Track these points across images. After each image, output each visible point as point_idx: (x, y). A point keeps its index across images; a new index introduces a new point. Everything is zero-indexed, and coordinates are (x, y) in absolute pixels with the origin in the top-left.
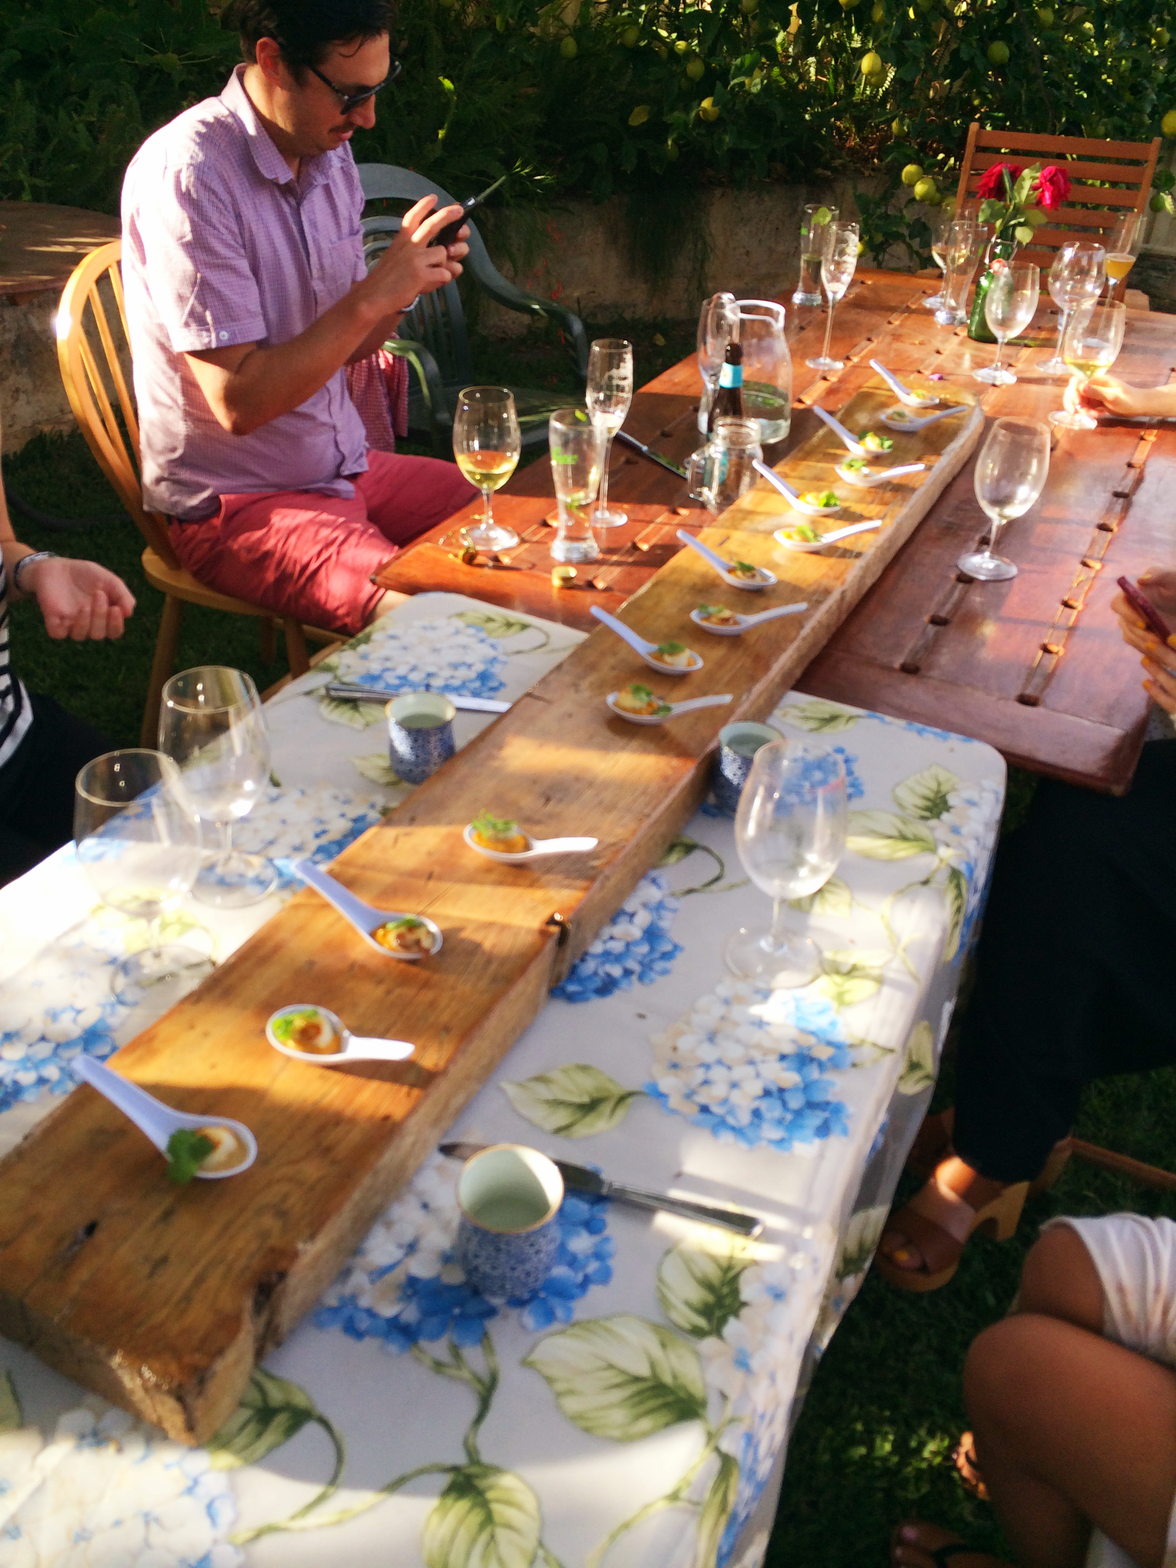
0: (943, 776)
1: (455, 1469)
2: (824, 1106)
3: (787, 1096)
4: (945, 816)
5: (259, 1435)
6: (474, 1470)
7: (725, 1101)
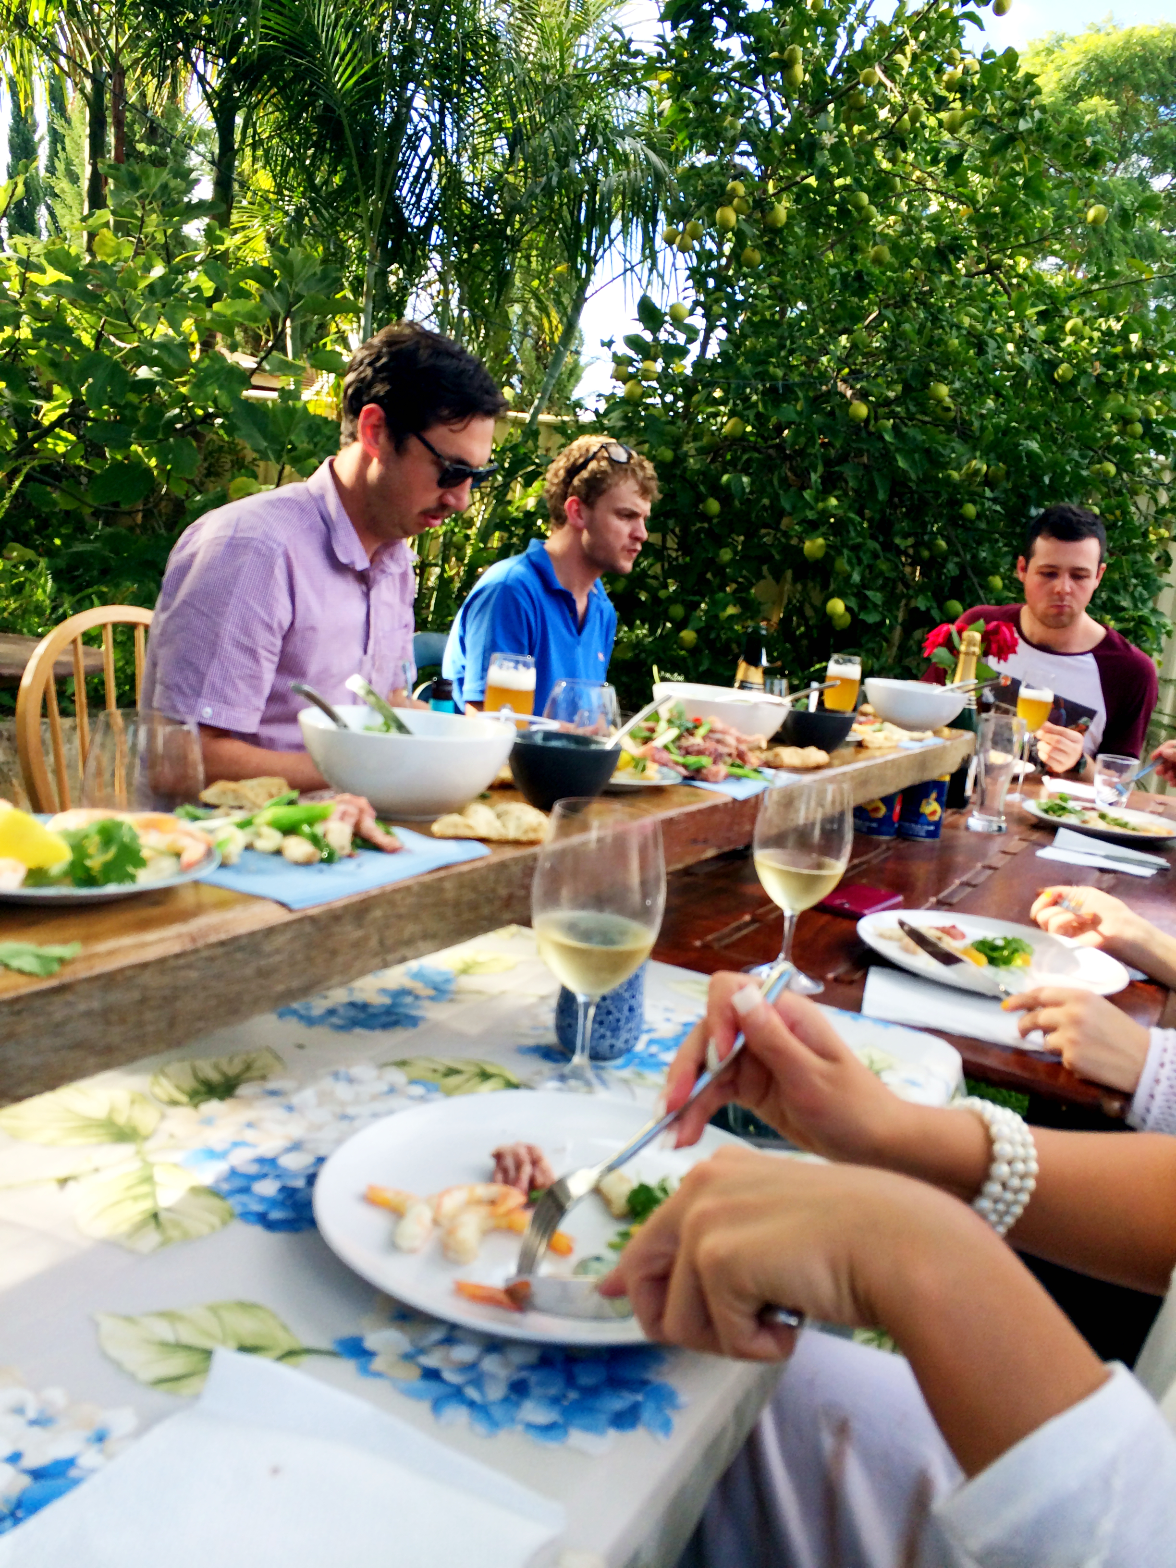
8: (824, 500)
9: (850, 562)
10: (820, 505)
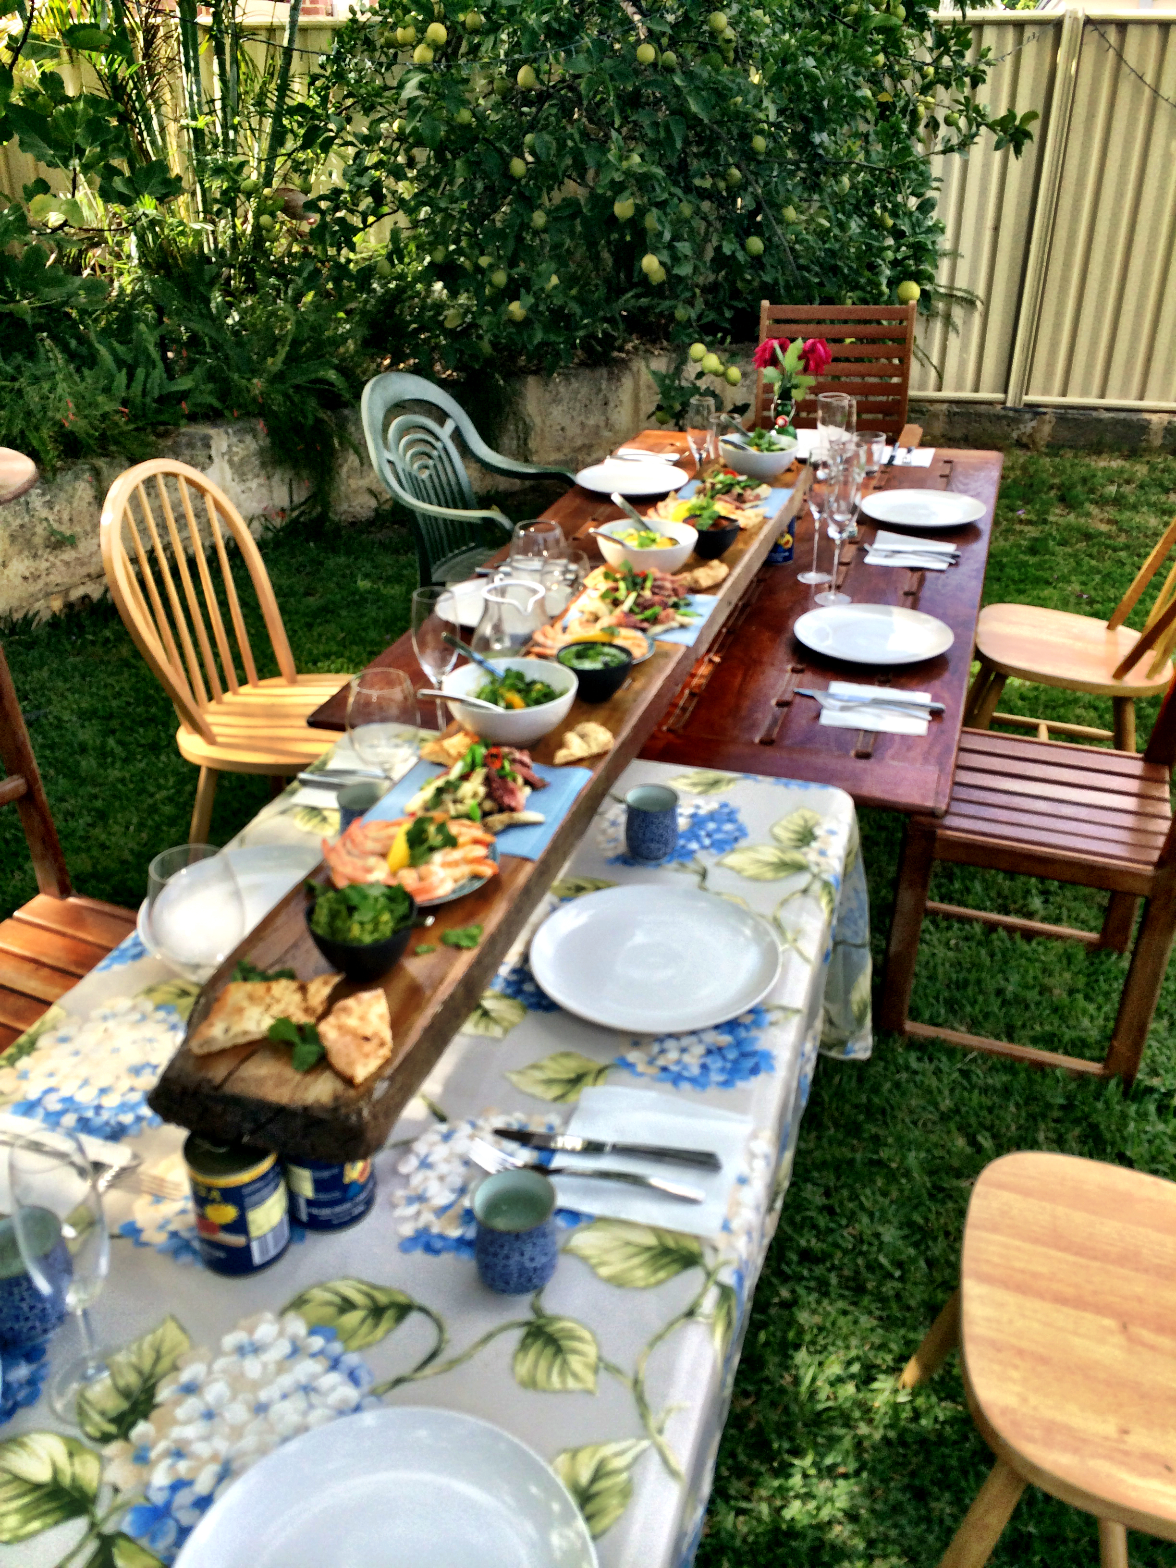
0: (808, 814)
1: (528, 1324)
2: (754, 1054)
3: (725, 1052)
4: (814, 844)
5: (376, 1325)
6: (542, 1321)
7: (678, 1062)
8: (627, 158)
9: (660, 221)
10: (625, 165)
